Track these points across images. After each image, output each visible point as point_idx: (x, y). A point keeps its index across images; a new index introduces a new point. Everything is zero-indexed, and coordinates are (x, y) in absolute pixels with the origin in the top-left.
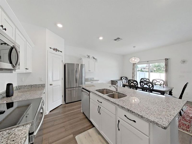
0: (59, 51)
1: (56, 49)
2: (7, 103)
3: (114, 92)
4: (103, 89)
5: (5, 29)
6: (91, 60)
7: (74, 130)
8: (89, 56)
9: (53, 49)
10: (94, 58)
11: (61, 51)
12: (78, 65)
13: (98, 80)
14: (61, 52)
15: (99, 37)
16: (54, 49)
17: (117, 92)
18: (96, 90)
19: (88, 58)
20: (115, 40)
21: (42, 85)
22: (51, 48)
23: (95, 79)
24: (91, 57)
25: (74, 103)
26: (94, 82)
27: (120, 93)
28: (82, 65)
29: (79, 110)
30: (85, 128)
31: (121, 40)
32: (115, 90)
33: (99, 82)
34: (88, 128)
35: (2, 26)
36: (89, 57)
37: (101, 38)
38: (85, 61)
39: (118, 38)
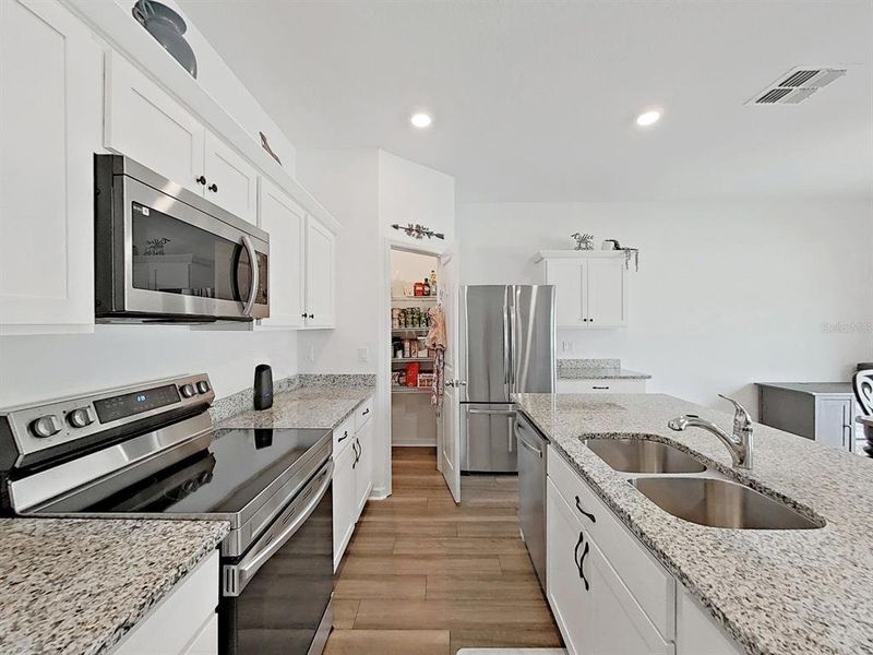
0: (430, 234)
1: (417, 226)
2: (256, 430)
3: (720, 469)
4: (635, 437)
5: (214, 188)
6: (601, 261)
7: (461, 615)
8: (584, 240)
9: (406, 229)
10: (617, 247)
11: (438, 236)
12: (526, 290)
13: (643, 377)
14: (441, 236)
15: (634, 116)
16: (409, 230)
17: (737, 477)
18: (589, 438)
19: (580, 248)
20: (772, 97)
21: (364, 378)
22: (396, 227)
23: (626, 367)
24: (596, 242)
25: (500, 480)
26: (616, 387)
27: (763, 490)
28: (546, 292)
29: (508, 522)
30: (512, 627)
31: (823, 83)
32: (726, 458)
33: (650, 388)
34: (531, 637)
35: (202, 180)
36: (583, 245)
37: (648, 119)
38: (560, 272)
39: (799, 78)
